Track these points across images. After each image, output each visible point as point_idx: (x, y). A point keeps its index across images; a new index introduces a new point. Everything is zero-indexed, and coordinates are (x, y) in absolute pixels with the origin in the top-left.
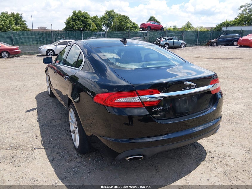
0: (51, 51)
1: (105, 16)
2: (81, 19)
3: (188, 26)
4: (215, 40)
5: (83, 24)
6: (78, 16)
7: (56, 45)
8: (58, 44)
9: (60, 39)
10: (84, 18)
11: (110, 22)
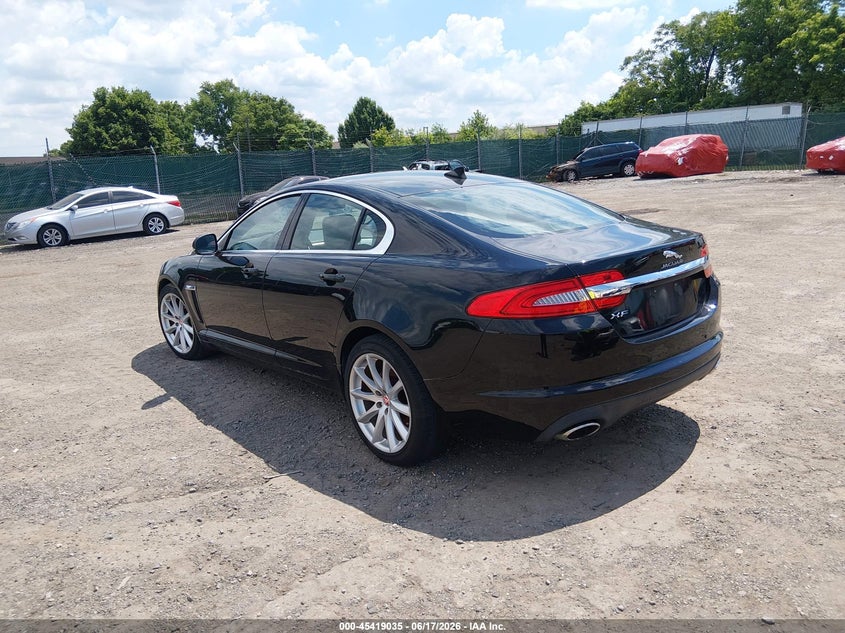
0: (55, 231)
1: (201, 101)
2: (126, 115)
3: (479, 124)
4: (570, 164)
5: (134, 131)
6: (114, 107)
7: (70, 209)
8: (77, 204)
9: (82, 187)
10: (137, 112)
11: (223, 119)
